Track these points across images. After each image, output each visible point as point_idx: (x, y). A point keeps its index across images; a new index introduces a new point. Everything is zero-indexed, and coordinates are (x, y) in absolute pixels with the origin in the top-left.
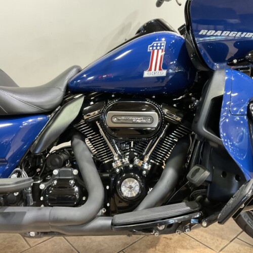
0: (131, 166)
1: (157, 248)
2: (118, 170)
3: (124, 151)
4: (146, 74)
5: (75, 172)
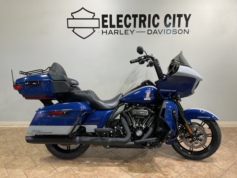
0: (139, 126)
1: (146, 156)
2: (135, 128)
3: (136, 122)
4: (145, 99)
5: (122, 128)
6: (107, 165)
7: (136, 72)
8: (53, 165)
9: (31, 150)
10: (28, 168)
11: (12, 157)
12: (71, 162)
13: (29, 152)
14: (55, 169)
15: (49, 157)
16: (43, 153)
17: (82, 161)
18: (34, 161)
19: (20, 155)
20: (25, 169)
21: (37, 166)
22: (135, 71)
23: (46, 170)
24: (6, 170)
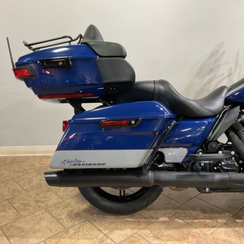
5: (233, 153)
6: (206, 226)
7: (220, 53)
8: (98, 227)
9: (43, 197)
10: (52, 235)
11: (11, 213)
12: (131, 220)
13: (42, 202)
14: (105, 235)
15: (85, 211)
16: (69, 204)
17: (152, 217)
18: (58, 221)
19: (27, 208)
20: (47, 237)
21: (68, 231)
22: (218, 51)
23: (90, 239)
24: (7, 241)
